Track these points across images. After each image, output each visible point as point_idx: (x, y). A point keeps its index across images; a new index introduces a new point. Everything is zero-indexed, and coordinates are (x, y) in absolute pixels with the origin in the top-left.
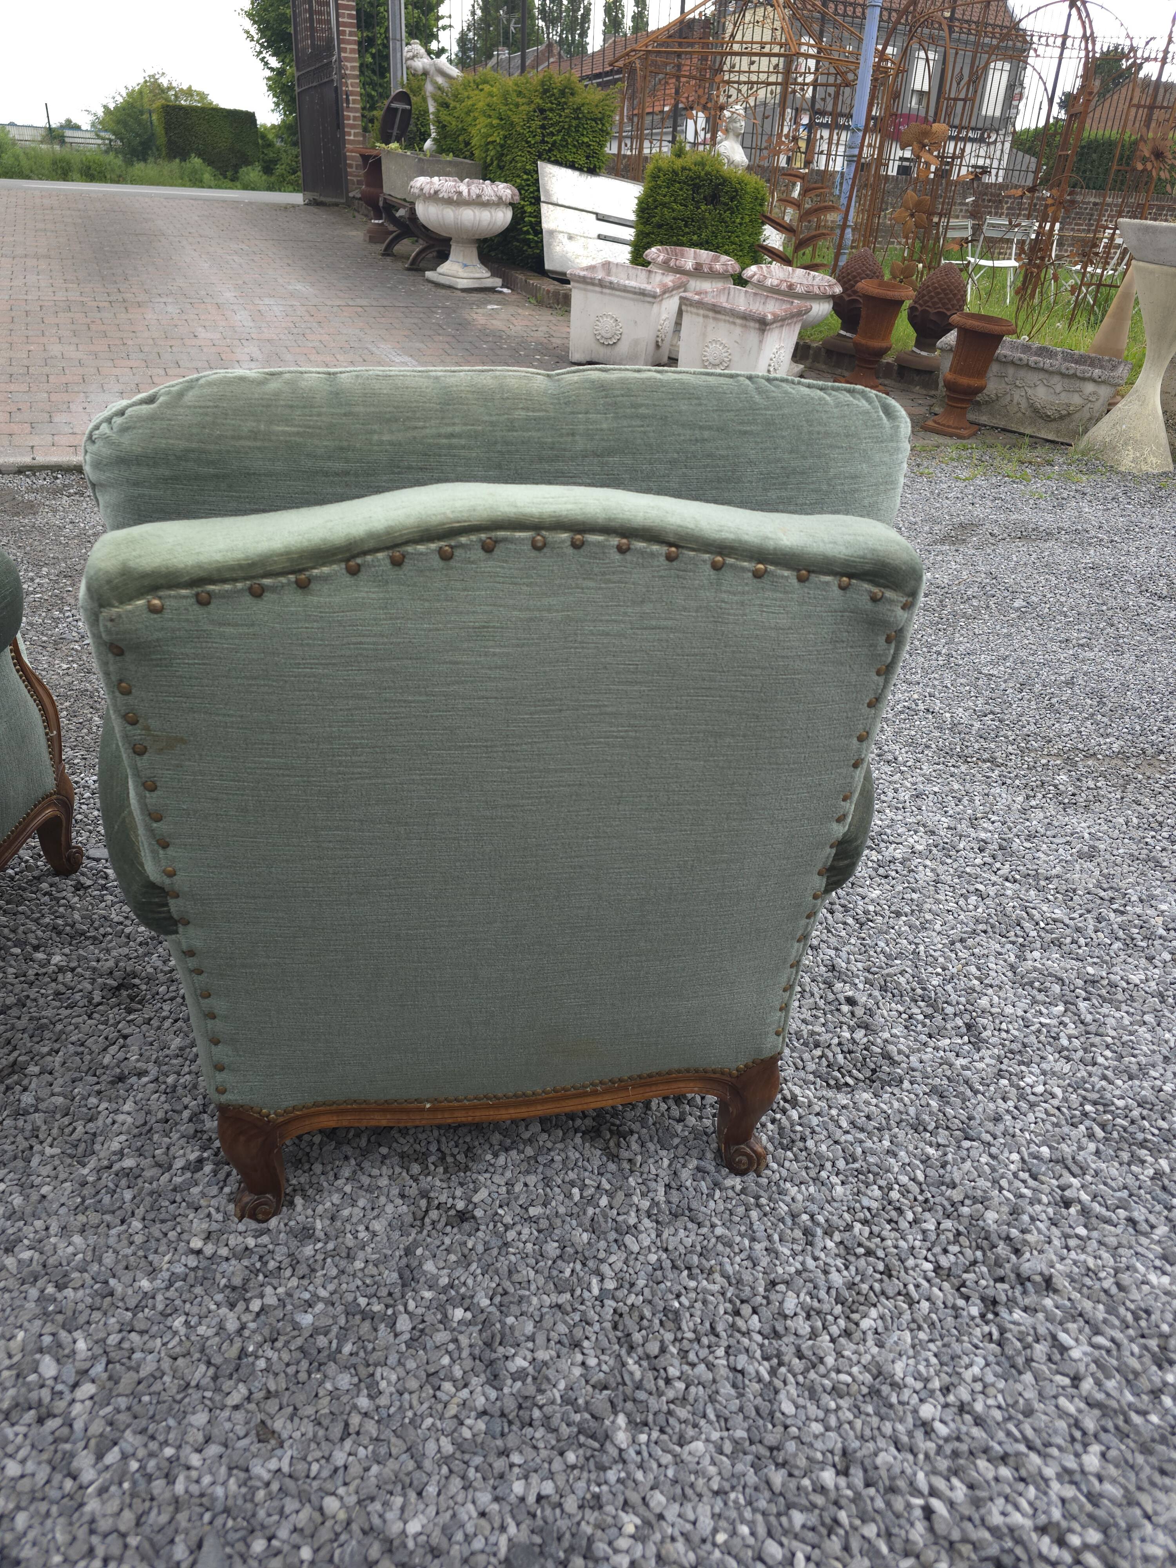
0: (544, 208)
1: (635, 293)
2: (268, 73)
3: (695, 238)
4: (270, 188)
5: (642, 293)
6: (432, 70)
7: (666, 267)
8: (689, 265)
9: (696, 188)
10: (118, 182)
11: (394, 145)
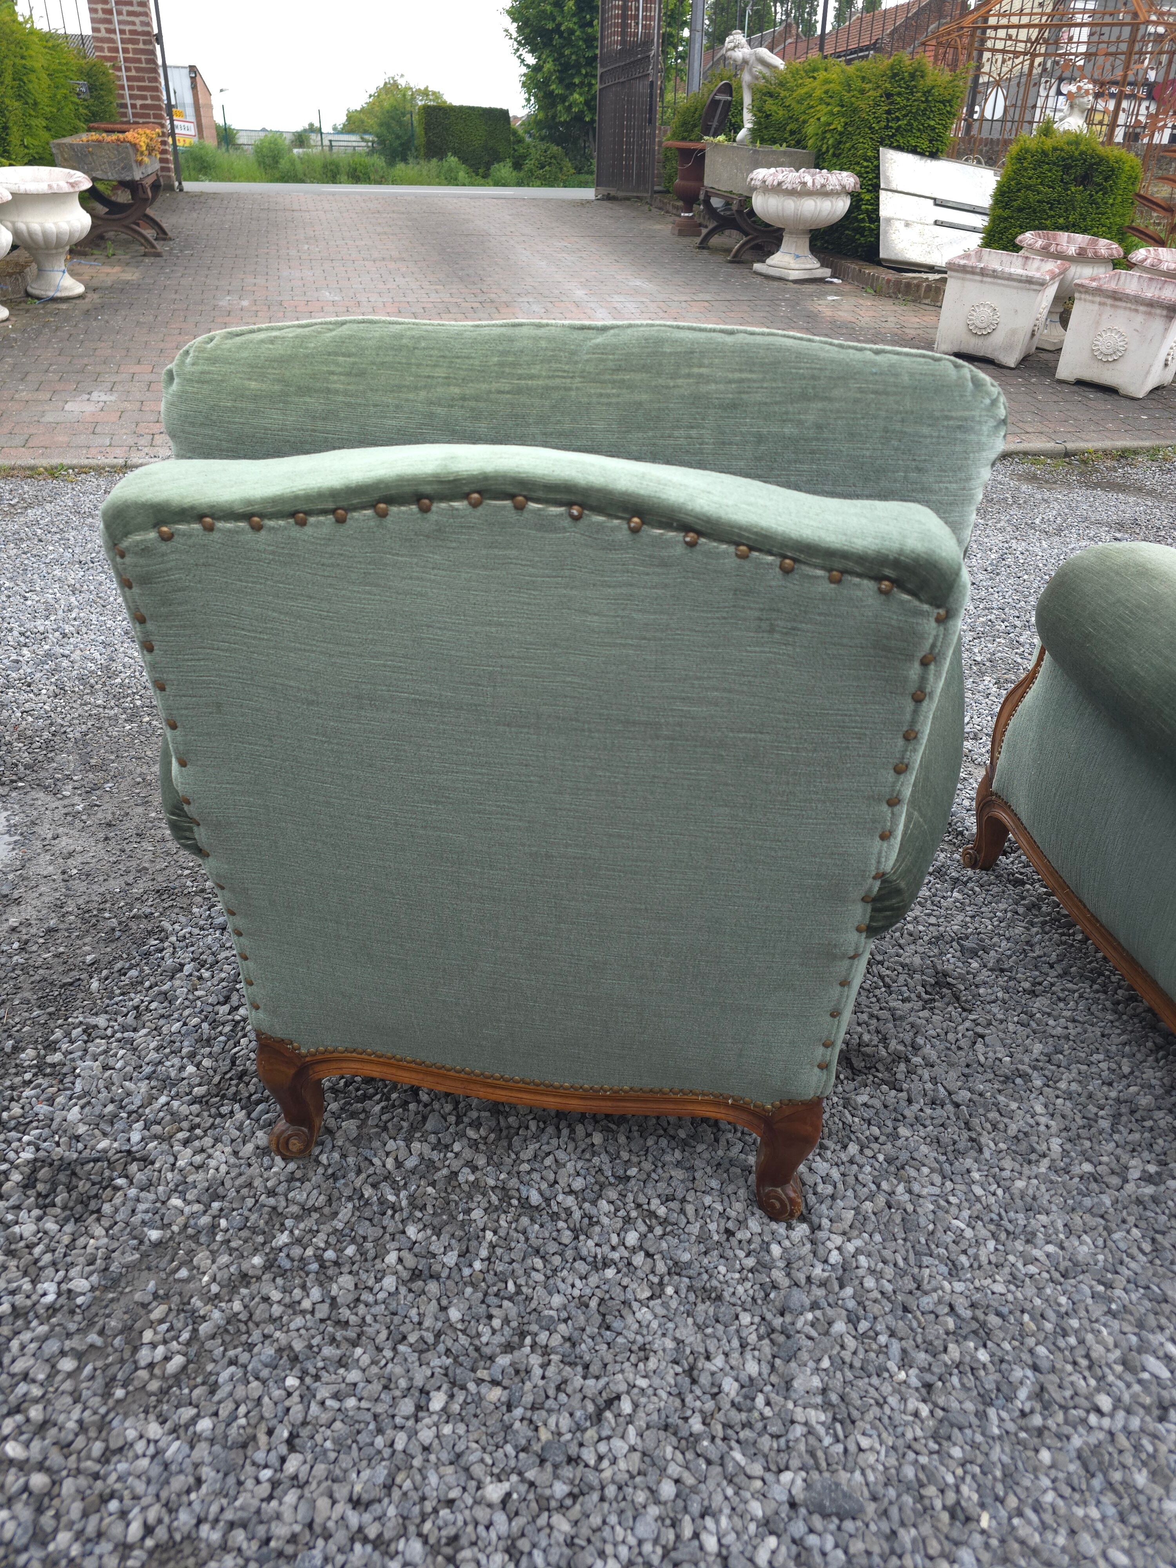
0: (883, 195)
1: (1020, 281)
2: (524, 70)
3: (1061, 221)
4: (520, 184)
5: (1029, 281)
6: (752, 60)
7: (1046, 253)
8: (1072, 250)
9: (1067, 168)
10: (380, 183)
11: (721, 138)
